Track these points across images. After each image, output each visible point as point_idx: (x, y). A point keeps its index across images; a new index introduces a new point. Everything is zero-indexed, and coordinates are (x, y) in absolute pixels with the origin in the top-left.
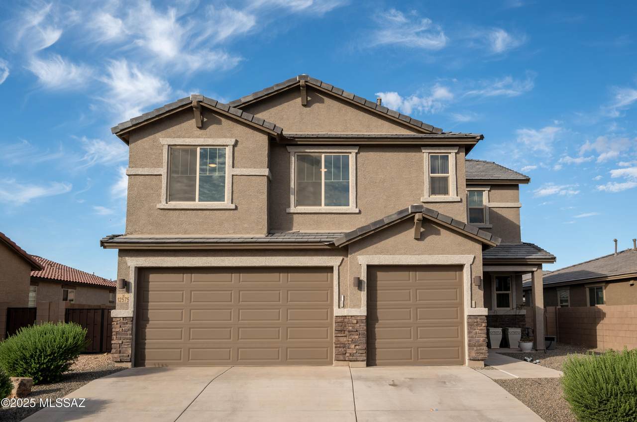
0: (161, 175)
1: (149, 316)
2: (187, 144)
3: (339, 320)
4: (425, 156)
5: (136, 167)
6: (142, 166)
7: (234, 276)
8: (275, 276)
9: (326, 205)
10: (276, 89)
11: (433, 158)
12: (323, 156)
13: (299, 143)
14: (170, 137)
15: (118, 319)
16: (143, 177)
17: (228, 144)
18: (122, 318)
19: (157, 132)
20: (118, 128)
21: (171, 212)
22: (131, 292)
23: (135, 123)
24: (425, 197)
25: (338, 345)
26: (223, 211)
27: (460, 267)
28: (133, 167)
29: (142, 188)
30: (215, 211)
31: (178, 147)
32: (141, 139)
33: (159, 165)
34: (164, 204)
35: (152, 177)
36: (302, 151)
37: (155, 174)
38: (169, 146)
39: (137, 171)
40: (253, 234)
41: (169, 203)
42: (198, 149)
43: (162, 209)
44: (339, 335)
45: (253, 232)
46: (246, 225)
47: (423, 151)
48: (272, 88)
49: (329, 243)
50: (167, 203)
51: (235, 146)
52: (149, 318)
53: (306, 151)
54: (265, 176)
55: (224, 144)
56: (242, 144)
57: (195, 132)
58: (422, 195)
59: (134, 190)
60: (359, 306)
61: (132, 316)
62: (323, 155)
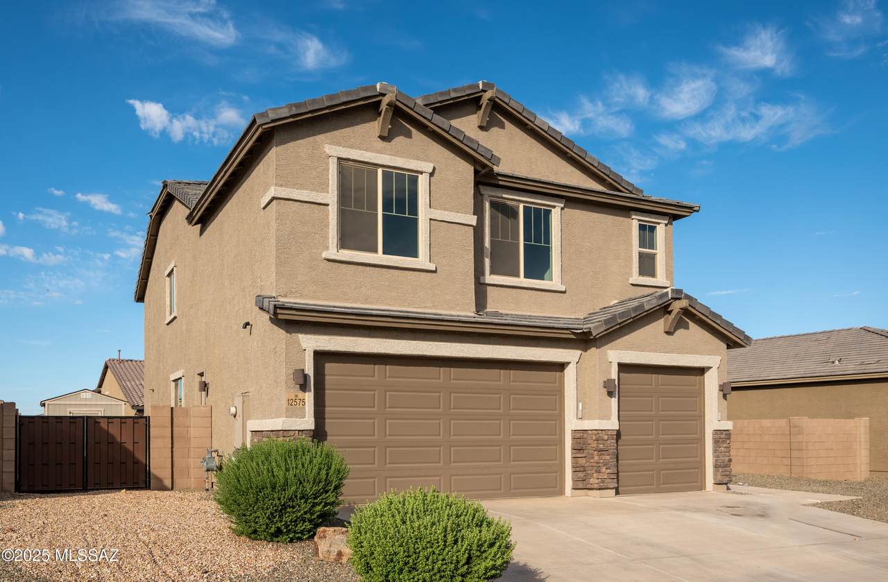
0: (328, 205)
1: (327, 429)
2: (366, 160)
3: (578, 435)
4: (634, 222)
5: (286, 186)
6: (297, 186)
7: (443, 370)
8: (494, 372)
9: (526, 276)
10: (453, 95)
11: (642, 227)
12: (521, 206)
13: (501, 183)
14: (338, 144)
15: (292, 433)
16: (299, 203)
17: (424, 170)
18: (297, 432)
19: (319, 134)
20: (268, 116)
21: (344, 265)
22: (310, 391)
23: (294, 111)
24: (634, 278)
25: (578, 469)
26: (418, 273)
27: (701, 371)
28: (281, 186)
29: (298, 223)
30: (406, 272)
31: (351, 163)
32: (294, 140)
33: (323, 187)
34: (333, 252)
35: (313, 205)
36: (499, 195)
37: (319, 201)
38: (339, 159)
39: (291, 193)
40: (458, 311)
41: (340, 251)
42: (380, 171)
43: (329, 260)
44: (579, 455)
45: (458, 308)
46: (448, 297)
47: (633, 217)
48: (448, 93)
49: (581, 331)
50: (338, 252)
51: (432, 174)
52: (326, 432)
53: (504, 196)
54: (472, 226)
55: (419, 169)
56: (440, 173)
57: (375, 144)
58: (630, 274)
59: (286, 224)
60: (608, 417)
61: (313, 428)
62: (521, 203)
